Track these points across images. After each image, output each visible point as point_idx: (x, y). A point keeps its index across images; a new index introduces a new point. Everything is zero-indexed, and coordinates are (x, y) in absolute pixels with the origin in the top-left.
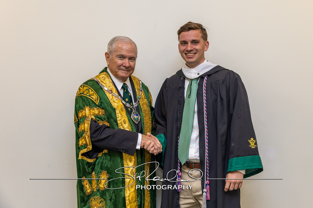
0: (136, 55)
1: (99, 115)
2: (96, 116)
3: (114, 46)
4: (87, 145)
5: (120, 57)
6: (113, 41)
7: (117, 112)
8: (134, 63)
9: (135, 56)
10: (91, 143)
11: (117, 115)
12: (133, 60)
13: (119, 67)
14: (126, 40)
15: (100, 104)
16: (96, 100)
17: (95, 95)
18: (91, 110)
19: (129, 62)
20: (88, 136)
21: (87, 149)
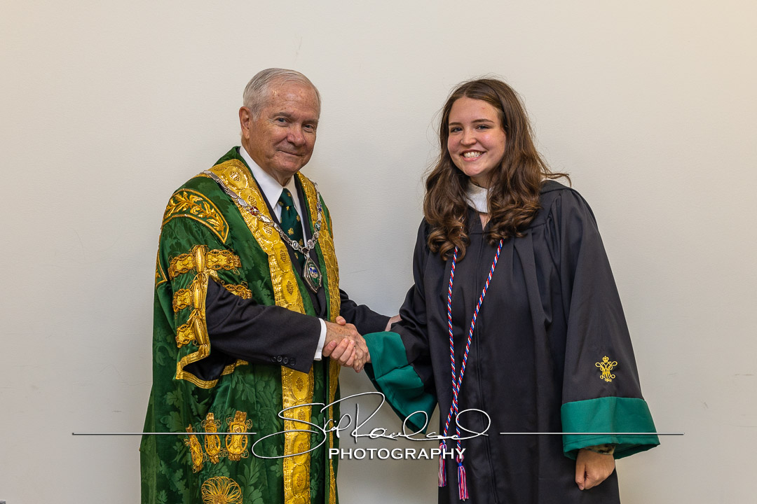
1: (227, 269)
2: (223, 272)
3: (265, 91)
4: (198, 344)
5: (281, 120)
6: (261, 78)
10: (207, 338)
11: (272, 270)
13: (277, 143)
15: (230, 242)
16: (221, 231)
17: (217, 218)
18: (210, 257)
19: (302, 133)
20: (201, 320)
21: (200, 355)
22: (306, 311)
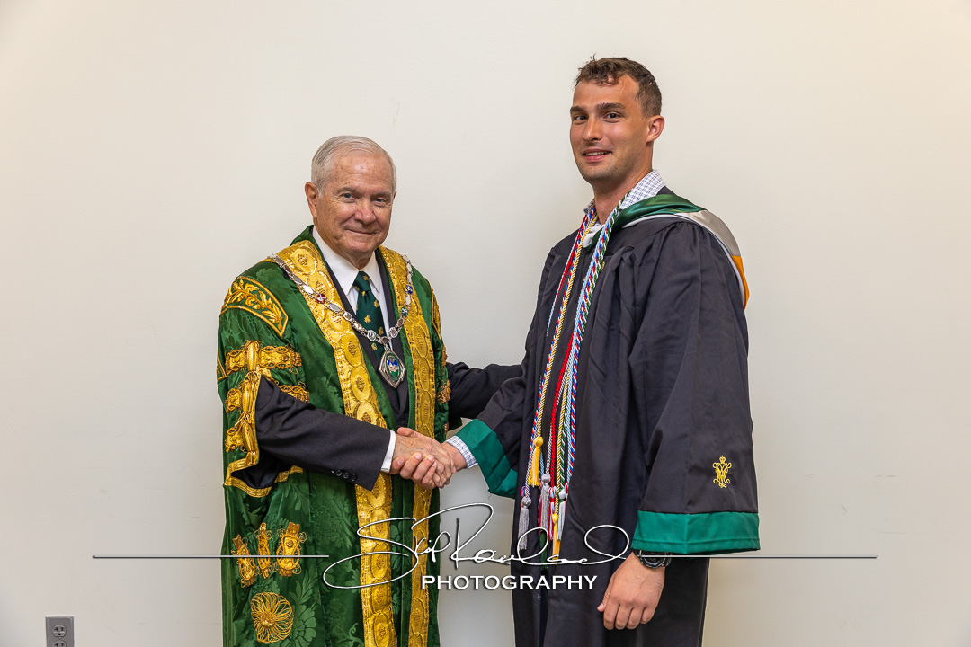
0: (393, 187)
1: (283, 368)
2: (275, 369)
3: (329, 163)
4: (246, 451)
5: (347, 196)
6: (325, 148)
7: (338, 358)
8: (386, 210)
9: (388, 191)
10: (256, 444)
11: (339, 365)
12: (382, 203)
13: (344, 221)
14: (360, 145)
15: (288, 336)
16: (278, 324)
17: (274, 308)
18: (263, 354)
19: (372, 209)
20: (251, 425)
21: (247, 462)
22: (381, 410)
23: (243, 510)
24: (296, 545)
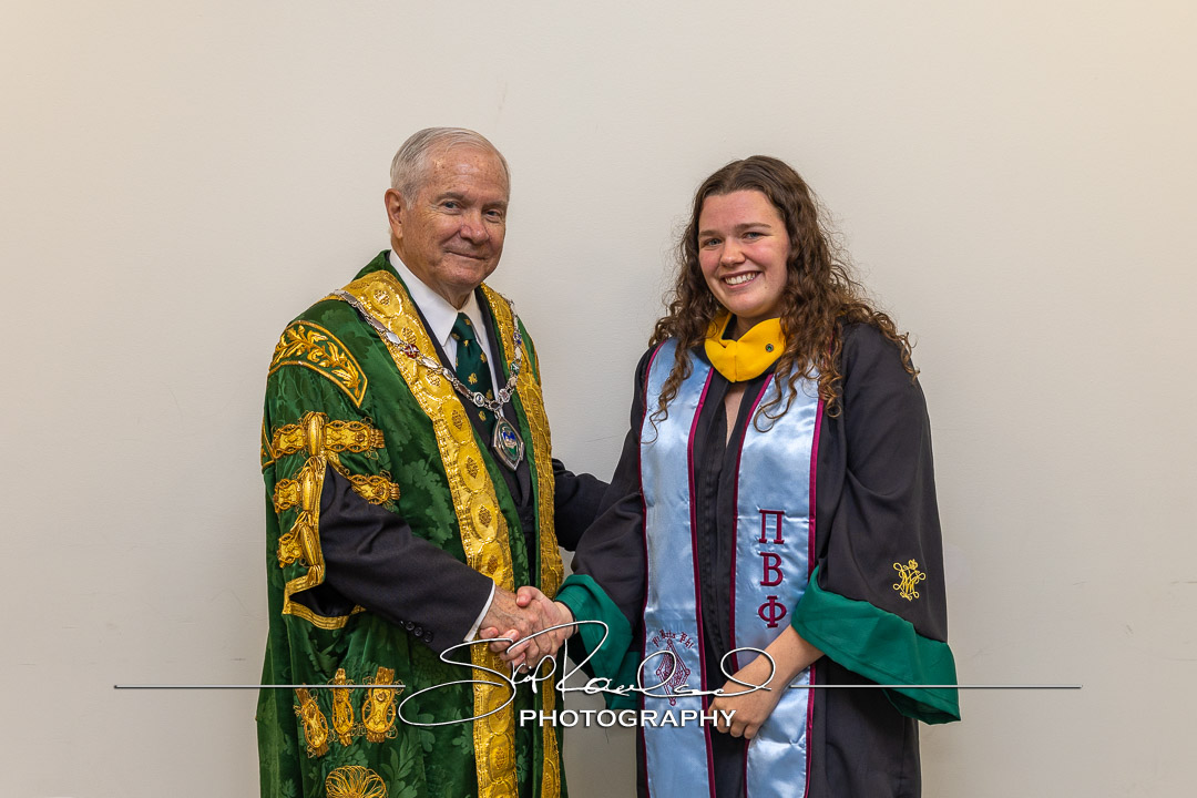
1: (357, 451)
2: (347, 455)
3: (422, 161)
4: (307, 565)
5: (449, 205)
7: (439, 434)
8: (501, 228)
9: (505, 200)
10: (321, 555)
11: (441, 443)
12: (495, 218)
13: (446, 239)
15: (366, 404)
16: (354, 388)
17: (349, 368)
18: (329, 431)
19: (483, 224)
20: (312, 528)
21: (309, 580)
22: (499, 502)
23: (310, 650)
24: (390, 699)
